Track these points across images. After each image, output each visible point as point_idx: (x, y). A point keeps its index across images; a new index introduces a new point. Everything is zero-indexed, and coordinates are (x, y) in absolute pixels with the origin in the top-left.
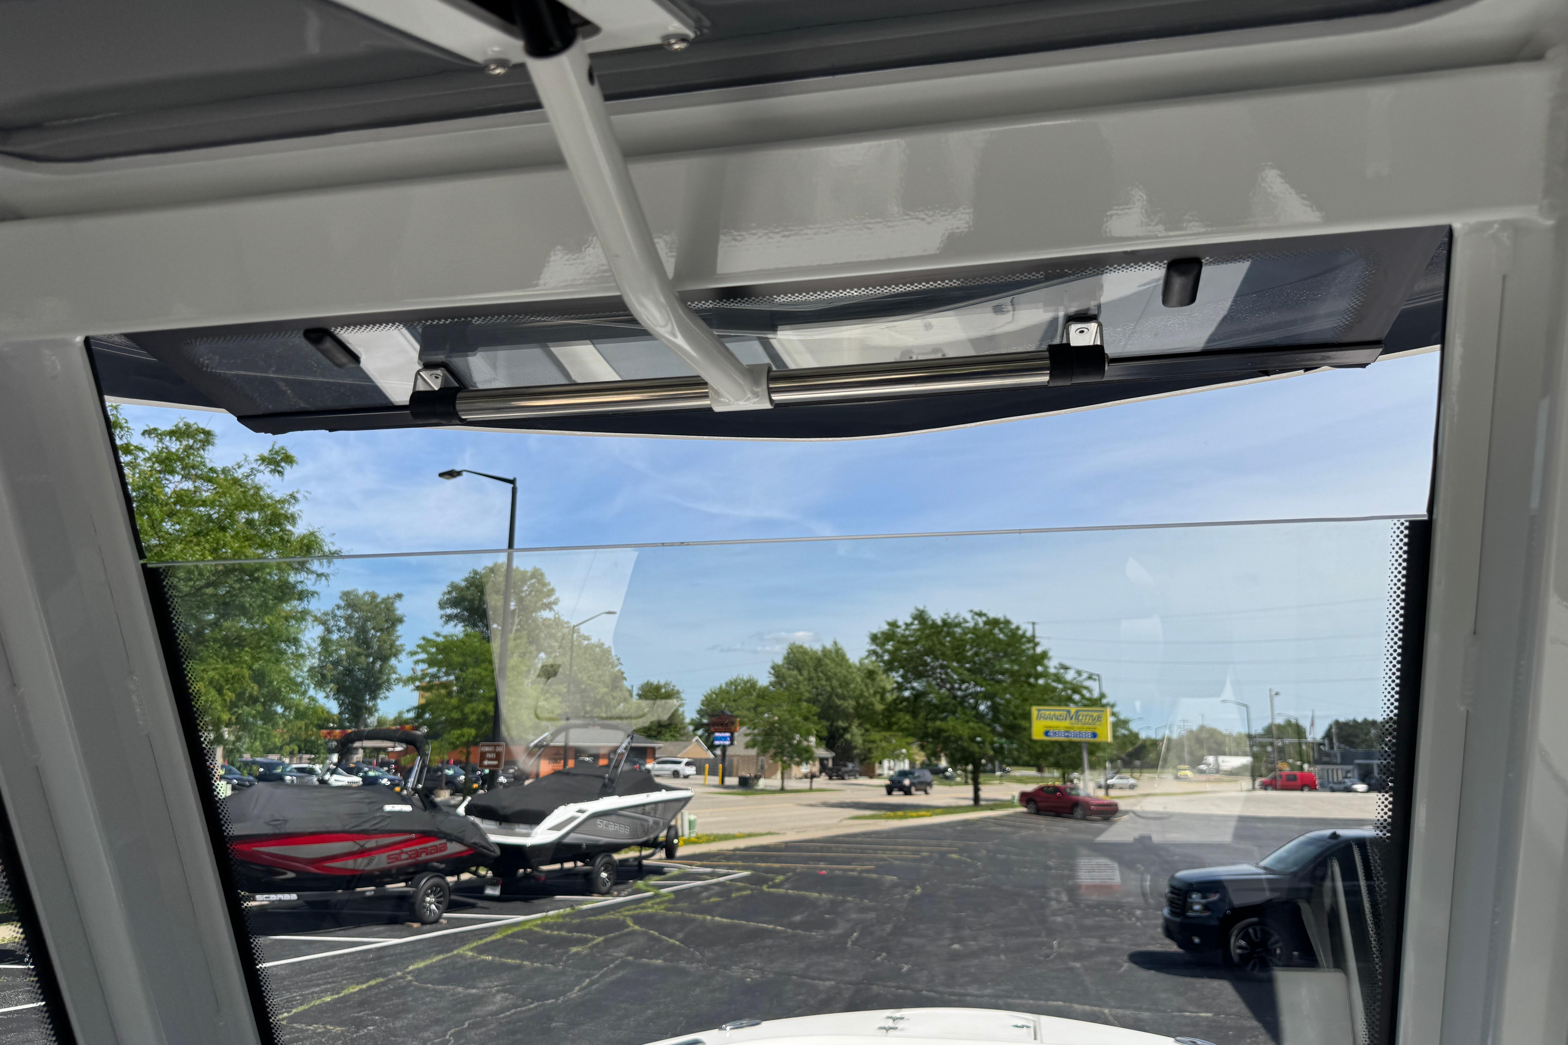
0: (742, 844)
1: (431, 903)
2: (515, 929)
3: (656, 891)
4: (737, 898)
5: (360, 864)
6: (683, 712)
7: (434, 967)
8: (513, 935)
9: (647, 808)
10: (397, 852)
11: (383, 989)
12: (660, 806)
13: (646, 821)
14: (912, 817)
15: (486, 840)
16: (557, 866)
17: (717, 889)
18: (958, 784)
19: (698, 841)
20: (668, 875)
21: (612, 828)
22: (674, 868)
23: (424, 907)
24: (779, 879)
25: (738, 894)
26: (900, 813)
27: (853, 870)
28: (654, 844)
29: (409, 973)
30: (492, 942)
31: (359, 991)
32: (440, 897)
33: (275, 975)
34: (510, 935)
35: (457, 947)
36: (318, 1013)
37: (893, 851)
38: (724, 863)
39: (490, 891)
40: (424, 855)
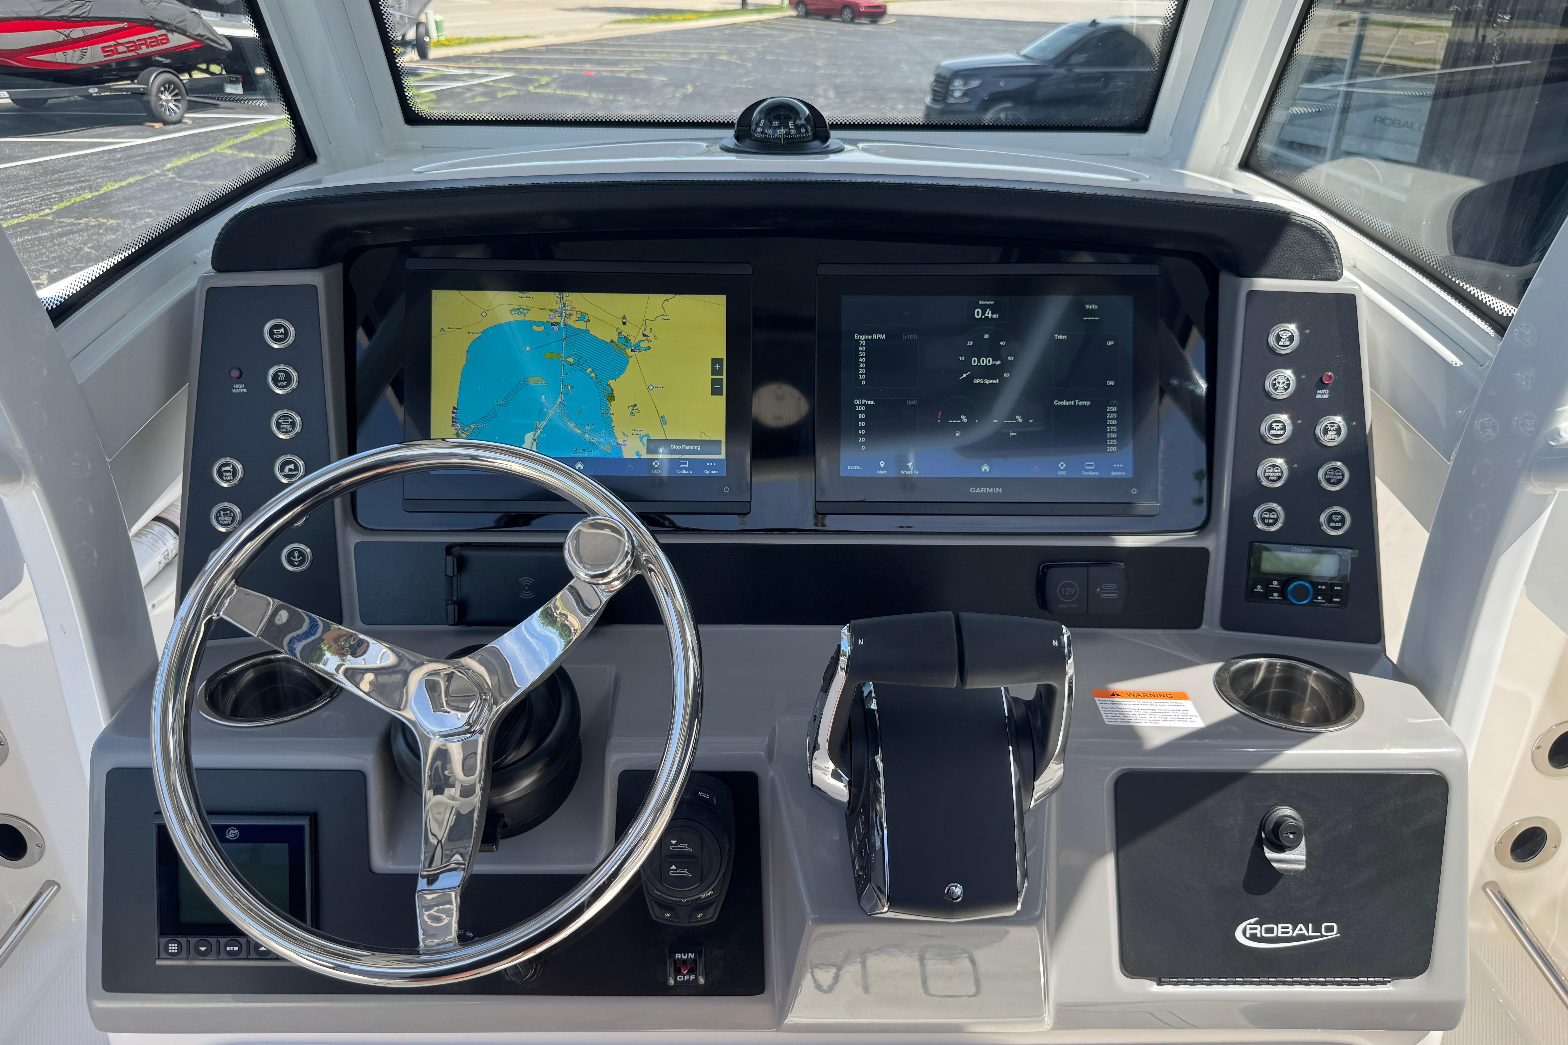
0: (499, 46)
1: (168, 101)
2: (271, 128)
4: (503, 98)
5: (72, 57)
7: (195, 164)
8: (271, 134)
10: (112, 43)
11: (145, 186)
14: (677, 21)
15: (213, 32)
17: (480, 89)
19: (448, 44)
20: (424, 77)
22: (429, 69)
23: (162, 105)
24: (544, 80)
25: (504, 94)
26: (664, 17)
27: (622, 71)
29: (169, 170)
30: (250, 140)
31: (121, 188)
32: (176, 95)
33: (18, 175)
34: (267, 134)
35: (213, 146)
36: (82, 210)
37: (661, 53)
38: (482, 64)
39: (229, 89)
40: (143, 47)
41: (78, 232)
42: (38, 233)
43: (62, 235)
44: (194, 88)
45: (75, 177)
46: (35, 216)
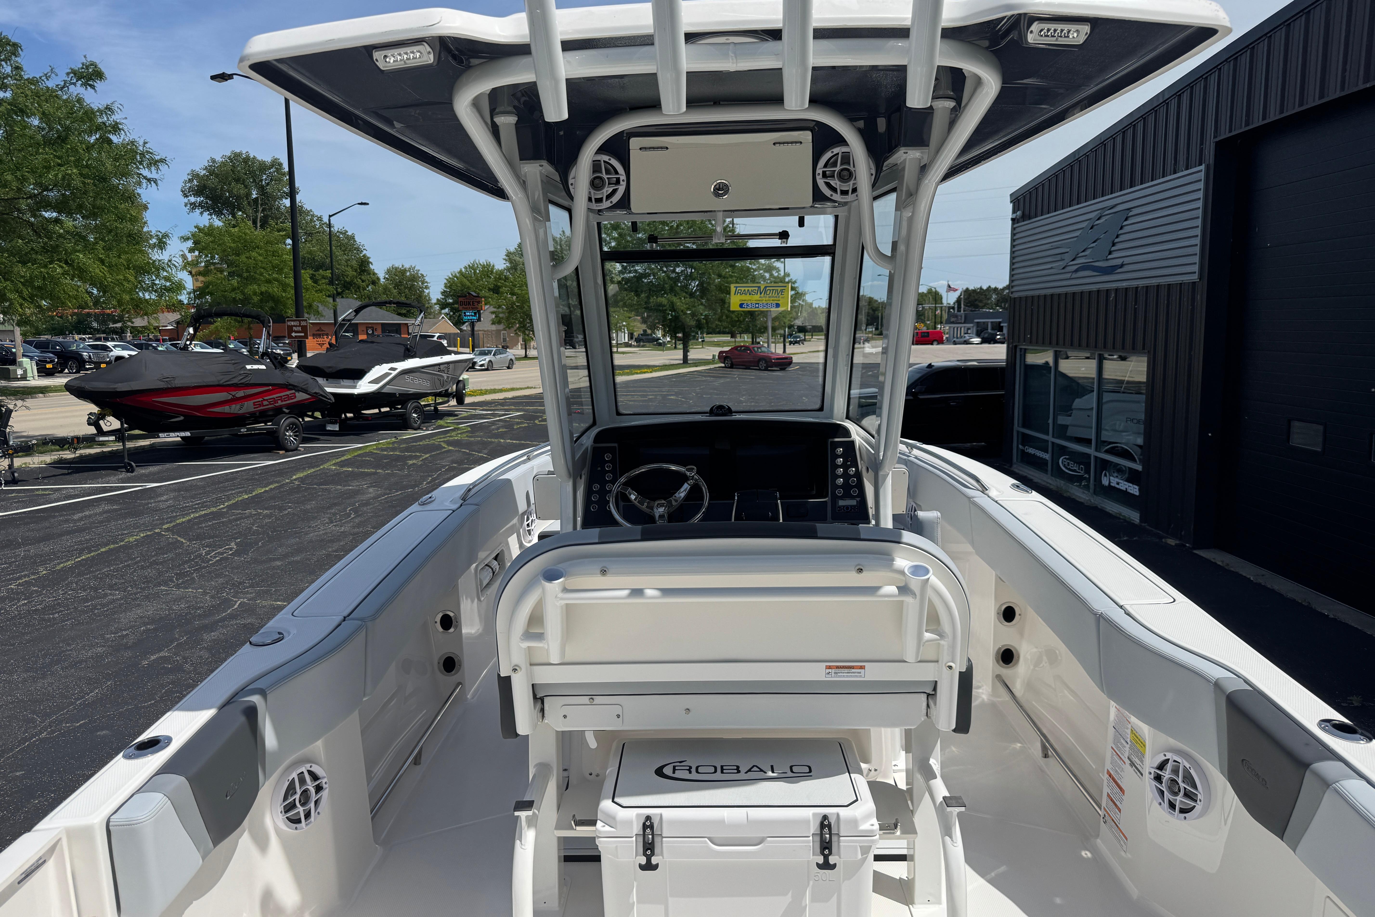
0: (510, 395)
1: (290, 436)
2: (360, 452)
3: (456, 426)
4: (518, 429)
5: (235, 409)
6: (429, 294)
7: (312, 476)
8: (360, 455)
9: (442, 367)
10: (261, 399)
11: (282, 489)
12: (451, 366)
13: (443, 376)
14: (637, 373)
15: (325, 391)
16: (376, 411)
17: (500, 423)
18: (669, 349)
19: (479, 394)
20: (461, 416)
21: (416, 382)
22: (463, 412)
23: (286, 439)
25: (519, 426)
26: (627, 371)
28: (447, 395)
29: (295, 480)
30: (346, 460)
31: (266, 491)
32: (296, 432)
33: (196, 485)
34: (357, 456)
35: (322, 464)
36: (245, 504)
37: (626, 395)
38: (500, 407)
39: (330, 427)
40: (279, 402)
41: (246, 518)
42: (220, 519)
43: (236, 520)
44: (308, 428)
45: (234, 486)
46: (214, 509)
